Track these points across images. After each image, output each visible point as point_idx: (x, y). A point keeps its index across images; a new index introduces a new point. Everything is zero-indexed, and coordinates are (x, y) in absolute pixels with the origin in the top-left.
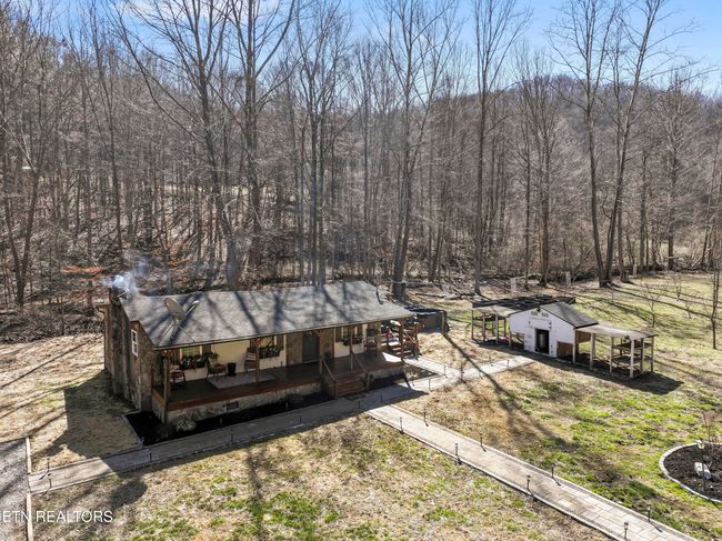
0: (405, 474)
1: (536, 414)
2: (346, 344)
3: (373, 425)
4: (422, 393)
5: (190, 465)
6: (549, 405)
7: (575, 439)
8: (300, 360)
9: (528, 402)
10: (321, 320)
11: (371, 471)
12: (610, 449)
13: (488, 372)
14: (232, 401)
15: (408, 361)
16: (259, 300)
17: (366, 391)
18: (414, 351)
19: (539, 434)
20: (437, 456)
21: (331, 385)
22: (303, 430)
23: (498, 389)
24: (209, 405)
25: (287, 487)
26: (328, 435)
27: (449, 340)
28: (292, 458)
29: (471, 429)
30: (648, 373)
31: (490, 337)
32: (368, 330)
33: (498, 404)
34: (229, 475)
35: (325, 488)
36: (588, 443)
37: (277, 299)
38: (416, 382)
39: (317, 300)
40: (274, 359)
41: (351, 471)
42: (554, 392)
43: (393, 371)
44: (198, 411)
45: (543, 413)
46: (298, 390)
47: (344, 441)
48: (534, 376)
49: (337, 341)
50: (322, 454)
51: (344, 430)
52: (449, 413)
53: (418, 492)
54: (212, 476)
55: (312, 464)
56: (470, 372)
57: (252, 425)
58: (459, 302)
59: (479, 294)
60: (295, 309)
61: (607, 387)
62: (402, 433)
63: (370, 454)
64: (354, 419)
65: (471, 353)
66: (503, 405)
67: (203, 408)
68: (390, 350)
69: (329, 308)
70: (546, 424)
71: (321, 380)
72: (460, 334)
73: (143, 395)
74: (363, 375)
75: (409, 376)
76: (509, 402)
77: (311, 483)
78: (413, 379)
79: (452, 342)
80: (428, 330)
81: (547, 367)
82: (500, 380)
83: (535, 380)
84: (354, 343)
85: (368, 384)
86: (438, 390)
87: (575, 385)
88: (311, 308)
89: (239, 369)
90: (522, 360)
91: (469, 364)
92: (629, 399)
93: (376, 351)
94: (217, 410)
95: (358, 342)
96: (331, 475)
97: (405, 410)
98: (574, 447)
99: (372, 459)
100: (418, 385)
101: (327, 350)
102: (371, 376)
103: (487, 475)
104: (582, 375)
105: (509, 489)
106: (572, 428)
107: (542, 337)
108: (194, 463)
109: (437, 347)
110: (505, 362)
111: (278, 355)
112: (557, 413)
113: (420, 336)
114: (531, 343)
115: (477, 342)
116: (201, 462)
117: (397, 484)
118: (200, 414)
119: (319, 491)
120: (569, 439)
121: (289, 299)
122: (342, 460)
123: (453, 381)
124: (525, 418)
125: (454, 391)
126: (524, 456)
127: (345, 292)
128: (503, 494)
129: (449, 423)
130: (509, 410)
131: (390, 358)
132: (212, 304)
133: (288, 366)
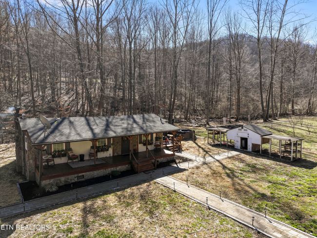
0: (177, 217)
1: (247, 180)
2: (145, 145)
3: (158, 187)
4: (184, 170)
5: (48, 213)
6: (253, 175)
7: (272, 193)
8: (120, 153)
9: (241, 174)
10: (130, 131)
11: (157, 215)
12: (293, 200)
13: (218, 159)
14: (80, 175)
15: (176, 154)
16: (97, 121)
17: (155, 169)
18: (180, 149)
19: (251, 191)
20: (195, 205)
21: (136, 166)
22: (118, 190)
23: (224, 167)
24: (67, 177)
25: (105, 227)
26: (132, 193)
27: (197, 144)
28: (111, 207)
29: (213, 189)
30: (299, 159)
31: (216, 142)
32: (156, 138)
33: (225, 175)
34: (71, 218)
35: (129, 226)
36: (280, 196)
37: (107, 120)
38: (181, 164)
39: (129, 122)
40: (105, 152)
41: (145, 215)
42: (254, 169)
43: (169, 158)
44: (60, 180)
45: (251, 179)
46: (118, 169)
47: (142, 196)
48: (242, 161)
49: (140, 143)
50: (128, 205)
51: (142, 190)
52: (200, 180)
53: (186, 228)
54: (60, 220)
55: (122, 211)
56: (209, 159)
57: (90, 188)
58: (200, 128)
59: (209, 125)
60: (116, 126)
61: (281, 165)
62: (175, 191)
63: (157, 204)
64: (148, 184)
65: (208, 150)
66: (228, 176)
67: (63, 179)
68: (167, 148)
69: (135, 125)
70: (254, 185)
71: (131, 163)
72: (202, 141)
73: (30, 172)
74: (153, 161)
75: (177, 161)
76: (231, 174)
77: (120, 224)
78: (179, 162)
79: (198, 145)
80: (186, 140)
81: (248, 156)
82: (224, 162)
83: (243, 162)
84: (148, 144)
85: (156, 166)
86: (193, 168)
87: (263, 165)
88: (125, 126)
89: (86, 158)
90: (234, 153)
91: (207, 155)
92: (294, 172)
93: (160, 148)
94: (71, 180)
95: (151, 144)
96: (133, 218)
97: (176, 179)
98: (272, 198)
99: (157, 207)
100: (182, 166)
101: (135, 148)
102: (158, 161)
103: (226, 216)
104: (266, 160)
105: (241, 225)
106: (269, 187)
107: (243, 141)
108: (51, 212)
109: (191, 147)
110: (226, 154)
111: (108, 150)
112: (257, 179)
113: (182, 142)
114: (238, 145)
115: (210, 145)
116: (56, 210)
117: (173, 223)
118: (61, 182)
119: (125, 229)
120: (269, 194)
121: (114, 121)
122: (140, 209)
123: (200, 163)
124: (242, 183)
125: (202, 168)
126: (245, 204)
127: (144, 118)
128: (238, 229)
129: (200, 185)
130: (232, 179)
131: (167, 152)
132: (71, 123)
133: (113, 156)
